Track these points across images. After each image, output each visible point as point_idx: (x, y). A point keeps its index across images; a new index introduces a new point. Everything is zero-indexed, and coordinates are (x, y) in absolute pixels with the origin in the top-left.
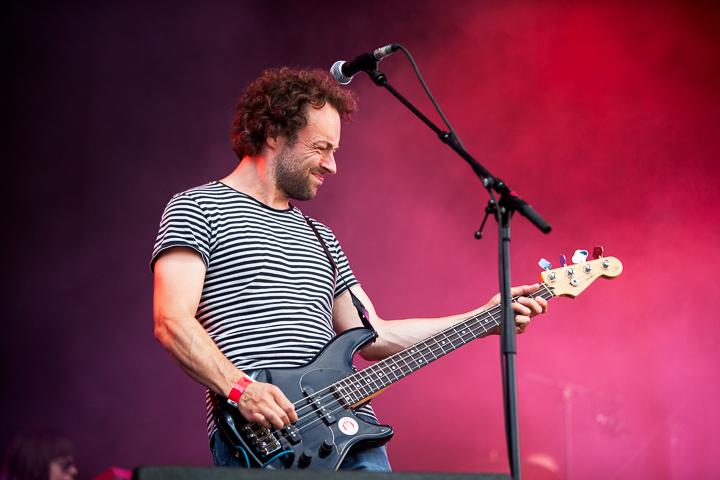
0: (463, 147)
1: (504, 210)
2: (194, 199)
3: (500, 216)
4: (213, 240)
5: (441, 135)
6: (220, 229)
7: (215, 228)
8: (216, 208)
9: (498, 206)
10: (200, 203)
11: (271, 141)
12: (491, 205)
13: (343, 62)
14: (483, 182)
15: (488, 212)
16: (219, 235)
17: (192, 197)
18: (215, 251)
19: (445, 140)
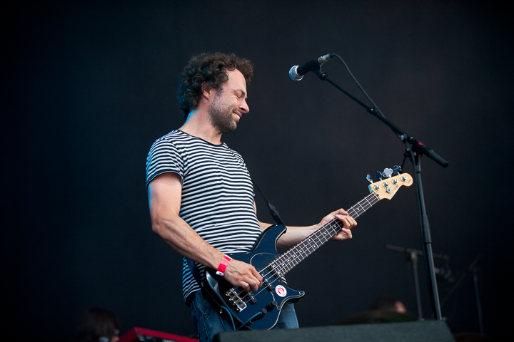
0: (383, 116)
1: (415, 154)
2: (171, 142)
3: (414, 159)
4: (185, 169)
5: (369, 110)
6: (189, 161)
7: (186, 160)
8: (184, 148)
9: (411, 152)
10: (175, 145)
11: (206, 94)
12: (407, 152)
13: (297, 67)
14: (400, 138)
15: (406, 156)
16: (189, 165)
17: (170, 140)
18: (188, 175)
19: (371, 112)
